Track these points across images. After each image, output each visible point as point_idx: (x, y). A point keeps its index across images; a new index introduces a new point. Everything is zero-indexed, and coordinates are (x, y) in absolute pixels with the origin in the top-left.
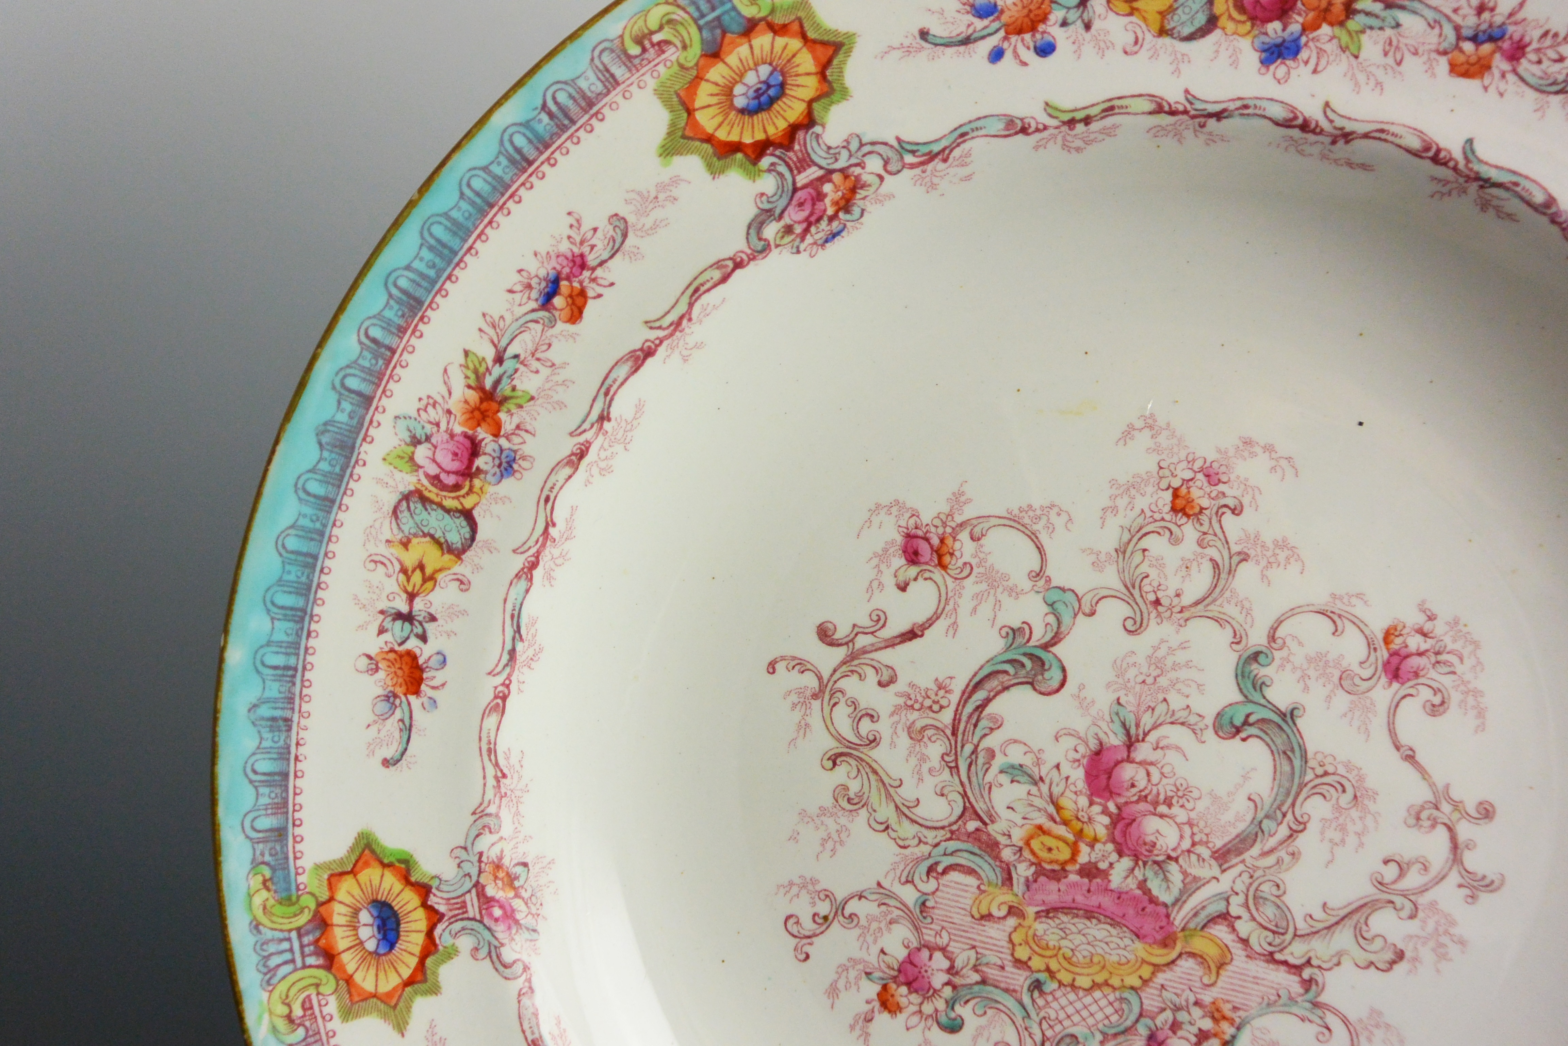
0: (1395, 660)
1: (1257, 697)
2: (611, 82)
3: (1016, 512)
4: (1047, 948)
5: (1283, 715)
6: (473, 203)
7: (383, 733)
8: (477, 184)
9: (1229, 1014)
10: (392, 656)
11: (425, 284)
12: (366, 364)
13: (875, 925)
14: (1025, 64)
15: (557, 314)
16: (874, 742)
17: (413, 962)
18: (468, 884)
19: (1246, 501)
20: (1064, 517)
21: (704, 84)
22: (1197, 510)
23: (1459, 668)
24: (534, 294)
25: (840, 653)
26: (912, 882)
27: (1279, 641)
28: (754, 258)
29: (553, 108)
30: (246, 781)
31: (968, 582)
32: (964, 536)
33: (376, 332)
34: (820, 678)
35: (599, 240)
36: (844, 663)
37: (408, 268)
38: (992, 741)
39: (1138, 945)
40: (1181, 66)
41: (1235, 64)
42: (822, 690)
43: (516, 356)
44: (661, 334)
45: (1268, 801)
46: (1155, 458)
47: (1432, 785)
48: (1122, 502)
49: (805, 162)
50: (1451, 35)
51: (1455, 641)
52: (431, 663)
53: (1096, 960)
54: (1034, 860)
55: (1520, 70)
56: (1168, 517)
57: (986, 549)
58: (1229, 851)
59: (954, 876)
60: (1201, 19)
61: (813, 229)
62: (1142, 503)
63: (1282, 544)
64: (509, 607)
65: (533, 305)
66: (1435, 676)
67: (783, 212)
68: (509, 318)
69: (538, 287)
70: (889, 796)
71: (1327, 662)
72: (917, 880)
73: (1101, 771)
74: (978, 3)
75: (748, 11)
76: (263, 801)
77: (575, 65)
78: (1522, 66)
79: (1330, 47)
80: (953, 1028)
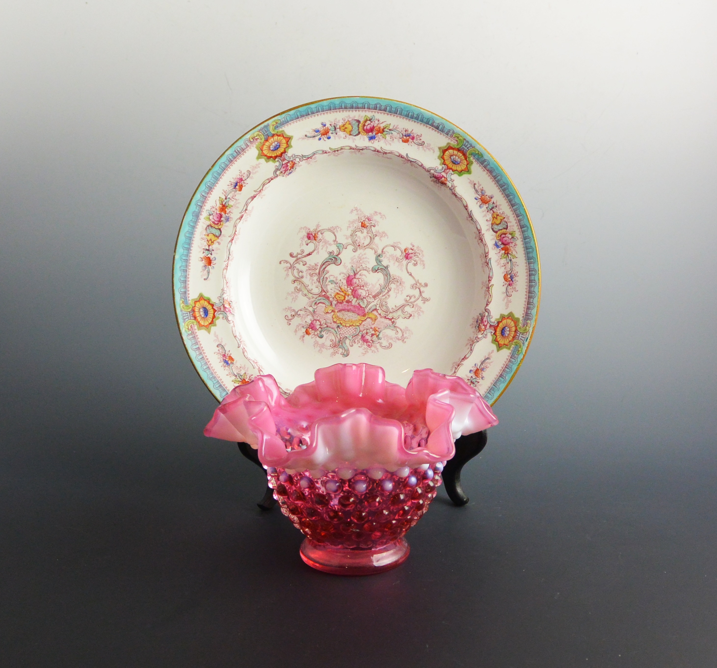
0: (407, 255)
1: (380, 264)
2: (247, 146)
3: (330, 228)
4: (340, 318)
5: (385, 267)
6: (221, 169)
7: (204, 273)
8: (222, 165)
9: (378, 330)
10: (205, 258)
11: (212, 184)
12: (201, 200)
14: (325, 141)
15: (237, 190)
16: (302, 277)
17: (211, 319)
18: (221, 304)
19: (376, 224)
20: (340, 229)
21: (265, 146)
22: (366, 226)
23: (419, 256)
24: (233, 186)
25: (295, 259)
26: (311, 306)
27: (384, 252)
28: (275, 178)
29: (237, 151)
30: (179, 282)
31: (321, 243)
32: (319, 233)
33: (203, 194)
34: (291, 264)
35: (245, 175)
36: (295, 261)
37: (209, 181)
38: (327, 276)
39: (359, 316)
40: (354, 141)
41: (364, 140)
42: (291, 266)
43: (229, 198)
44: (257, 193)
45: (383, 285)
46: (357, 216)
47: (415, 280)
48: (351, 225)
49: (284, 159)
50: (401, 136)
51: (418, 251)
52: (213, 259)
53: (350, 320)
54: (336, 300)
56: (361, 228)
57: (324, 236)
58: (376, 296)
59: (320, 304)
60: (357, 132)
61: (286, 172)
62: (355, 225)
63: (383, 233)
64: (228, 248)
65: (232, 188)
66: (415, 258)
67: (280, 169)
68: (228, 191)
69: (234, 184)
70: (306, 288)
71: (393, 256)
72: (312, 306)
73: (349, 281)
74: (316, 130)
75: (273, 133)
76: (182, 286)
77: (241, 143)
78: (414, 141)
79: (381, 137)
80: (321, 337)
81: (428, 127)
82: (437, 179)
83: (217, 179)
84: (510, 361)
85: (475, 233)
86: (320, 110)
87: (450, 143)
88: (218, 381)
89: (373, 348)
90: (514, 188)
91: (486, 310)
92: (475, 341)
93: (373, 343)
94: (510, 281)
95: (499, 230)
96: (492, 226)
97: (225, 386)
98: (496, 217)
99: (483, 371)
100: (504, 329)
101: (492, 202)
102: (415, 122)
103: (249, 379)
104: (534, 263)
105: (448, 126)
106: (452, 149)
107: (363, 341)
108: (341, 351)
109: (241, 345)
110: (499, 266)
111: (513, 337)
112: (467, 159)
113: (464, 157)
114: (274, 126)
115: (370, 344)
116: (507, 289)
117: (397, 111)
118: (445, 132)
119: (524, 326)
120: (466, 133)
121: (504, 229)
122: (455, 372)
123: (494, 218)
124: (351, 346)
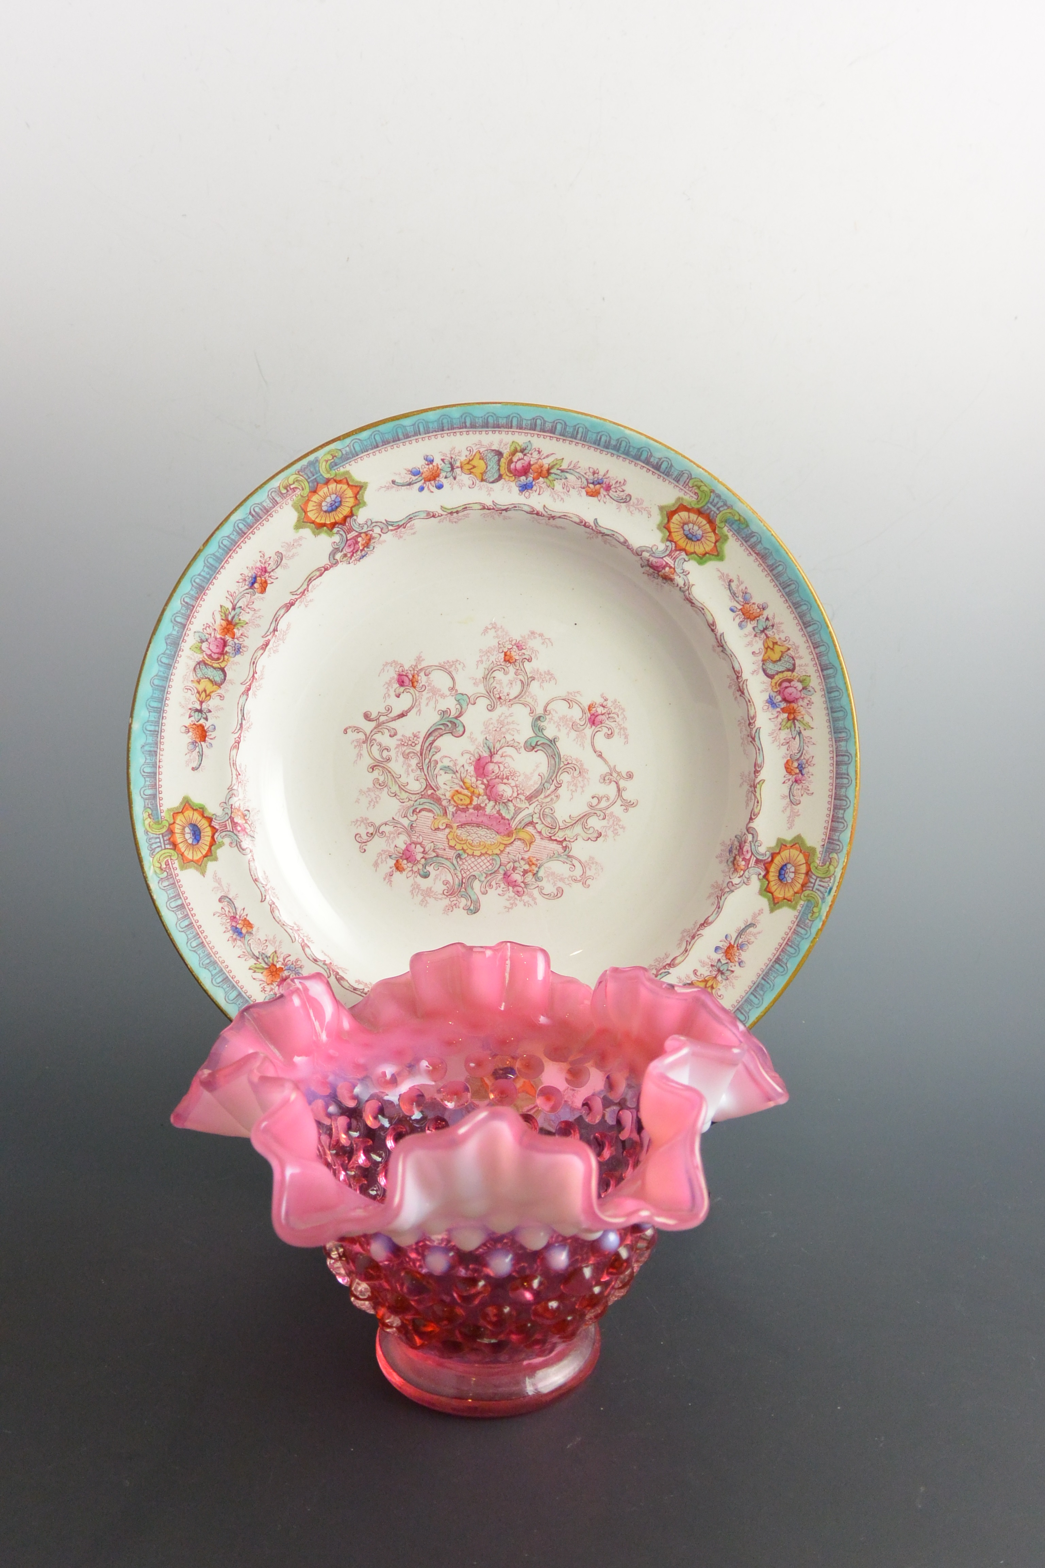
0: (593, 717)
1: (540, 734)
2: (275, 503)
3: (443, 664)
4: (462, 840)
5: (551, 741)
6: (223, 549)
7: (191, 757)
8: (225, 542)
9: (535, 862)
10: (194, 726)
11: (206, 581)
12: (183, 612)
13: (392, 836)
14: (432, 492)
15: (256, 590)
16: (389, 760)
17: (207, 848)
18: (227, 817)
19: (533, 656)
20: (462, 665)
21: (311, 502)
22: (514, 660)
23: (618, 719)
24: (247, 583)
25: (374, 724)
26: (407, 817)
27: (548, 712)
28: (332, 567)
29: (254, 513)
30: (141, 775)
31: (424, 693)
32: (422, 674)
33: (187, 600)
34: (366, 735)
35: (271, 562)
36: (375, 728)
37: (199, 575)
38: (437, 757)
39: (498, 837)
40: (490, 492)
41: (510, 491)
42: (367, 738)
43: (241, 607)
44: (297, 597)
45: (546, 776)
46: (497, 640)
47: (609, 766)
48: (484, 658)
49: (351, 530)
50: (586, 483)
51: (615, 709)
52: (210, 729)
53: (481, 844)
54: (455, 804)
55: (610, 494)
56: (503, 664)
57: (431, 679)
58: (532, 796)
59: (424, 813)
60: (496, 476)
61: (355, 555)
62: (492, 658)
63: (548, 673)
64: (240, 706)
65: (247, 587)
66: (608, 723)
67: (343, 549)
68: (237, 592)
69: (249, 580)
70: (396, 781)
71: (567, 719)
72: (408, 816)
73: (480, 767)
74: (414, 471)
75: (327, 476)
76: (148, 783)
77: (261, 497)
78: (611, 493)
79: (544, 486)
80: (426, 876)
81: (639, 466)
82: (654, 570)
83: (214, 570)
84: (795, 932)
85: (728, 677)
86: (422, 430)
87: (682, 499)
88: (222, 970)
89: (525, 898)
90: (810, 590)
91: (747, 830)
92: (727, 890)
93: (526, 887)
94: (796, 774)
96: (763, 664)
97: (235, 979)
98: (771, 647)
99: (741, 948)
100: (785, 869)
101: (765, 616)
102: (613, 455)
103: (283, 964)
104: (847, 741)
105: (679, 464)
106: (686, 511)
107: (507, 884)
108: (463, 902)
109: (268, 897)
110: (777, 743)
111: (804, 885)
112: (717, 532)
113: (711, 526)
114: (329, 462)
115: (520, 889)
116: (790, 789)
117: (577, 432)
118: (674, 476)
119: (824, 864)
120: (715, 478)
121: (788, 670)
122: (686, 951)
123: (767, 649)
124: (483, 894)
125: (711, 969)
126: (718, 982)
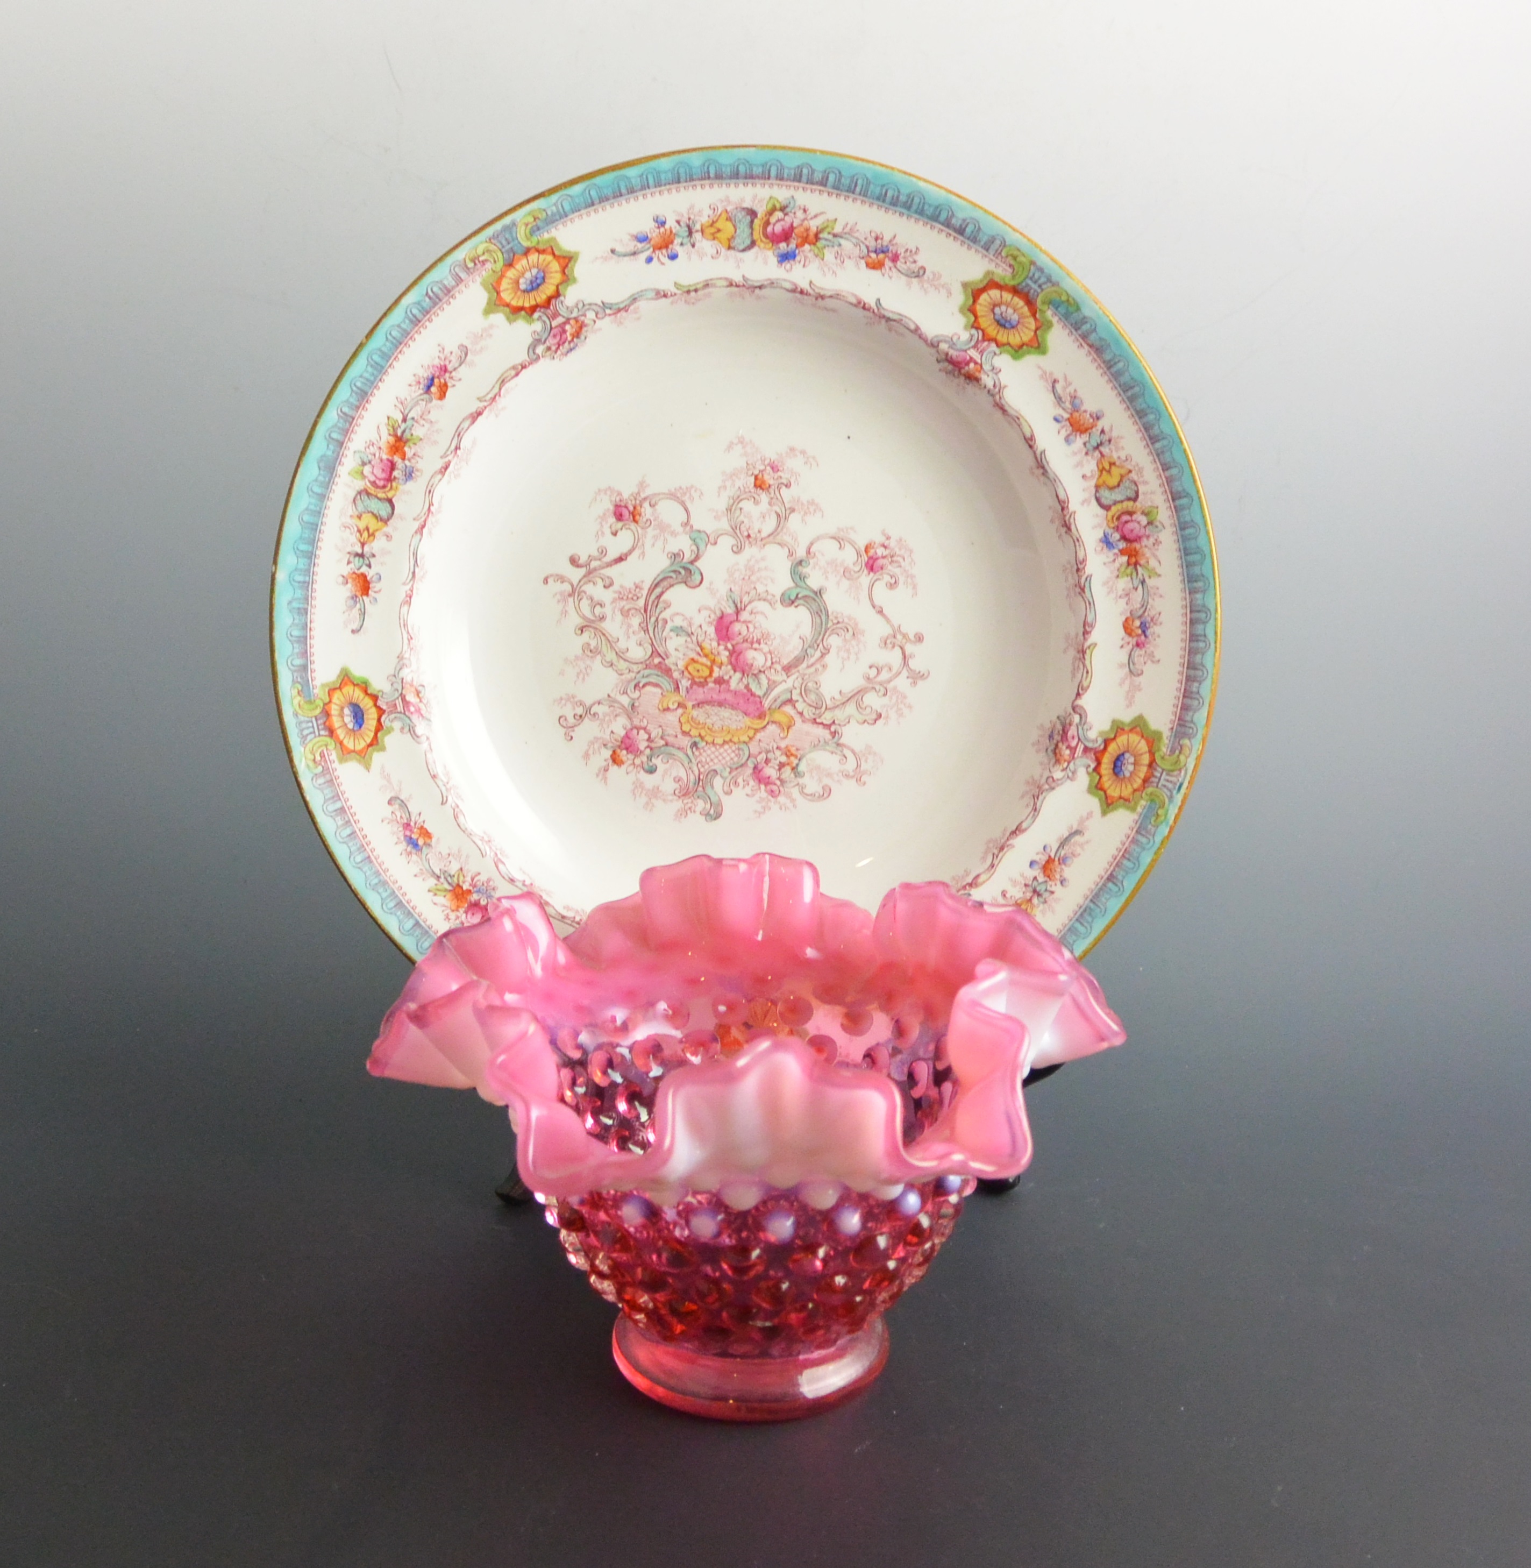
0: (871, 562)
1: (802, 584)
2: (459, 280)
3: (673, 490)
4: (699, 724)
5: (816, 593)
6: (392, 343)
7: (350, 616)
8: (395, 333)
9: (794, 752)
10: (354, 576)
11: (369, 384)
12: (340, 425)
13: (607, 718)
14: (663, 264)
15: (433, 396)
16: (602, 618)
17: (372, 735)
18: (397, 694)
19: (793, 480)
20: (699, 492)
21: (505, 279)
22: (768, 486)
23: (903, 564)
24: (422, 386)
25: (583, 571)
26: (627, 693)
27: (812, 554)
28: (532, 363)
29: (431, 294)
30: (288, 642)
31: (650, 530)
32: (646, 505)
33: (346, 410)
34: (572, 586)
35: (453, 358)
36: (584, 576)
37: (361, 376)
38: (666, 615)
39: (747, 719)
40: (740, 264)
41: (766, 263)
42: (573, 590)
43: (413, 419)
44: (485, 404)
45: (810, 639)
46: (745, 459)
47: (892, 626)
48: (728, 484)
49: (556, 315)
50: (865, 251)
51: (900, 549)
52: (373, 579)
53: (724, 728)
54: (690, 677)
55: (897, 267)
56: (753, 491)
57: (658, 512)
58: (790, 666)
59: (648, 688)
60: (748, 242)
61: (561, 348)
62: (739, 483)
63: (812, 503)
64: (412, 547)
65: (421, 391)
66: (891, 569)
67: (545, 339)
68: (409, 399)
69: (424, 383)
70: (611, 647)
71: (837, 564)
72: (629, 692)
73: (723, 628)
74: (639, 236)
75: (526, 244)
76: (297, 650)
77: (441, 273)
78: (899, 264)
79: (810, 255)
80: (652, 771)
81: (936, 230)
82: (954, 366)
83: (380, 369)
84: (1134, 841)
85: (1050, 508)
86: (650, 182)
87: (993, 273)
88: (394, 892)
89: (781, 799)
90: (1159, 393)
91: (1074, 709)
92: (1046, 787)
93: (782, 786)
94: (1139, 636)
95: (1115, 503)
96: (1097, 491)
98: (1107, 468)
99: (1064, 863)
100: (1122, 758)
101: (1099, 428)
102: (901, 214)
103: (470, 885)
104: (1204, 592)
105: (990, 227)
106: (996, 288)
107: (757, 781)
108: (700, 805)
109: (449, 798)
110: (1113, 595)
111: (1146, 781)
112: (1038, 316)
113: (1029, 309)
114: (530, 226)
115: (775, 788)
116: (1129, 655)
117: (856, 186)
118: (982, 243)
119: (1172, 751)
120: (1036, 246)
121: (1129, 499)
122: (992, 866)
123: (1101, 472)
124: (726, 793)
125: (1024, 889)
126: (1033, 906)
